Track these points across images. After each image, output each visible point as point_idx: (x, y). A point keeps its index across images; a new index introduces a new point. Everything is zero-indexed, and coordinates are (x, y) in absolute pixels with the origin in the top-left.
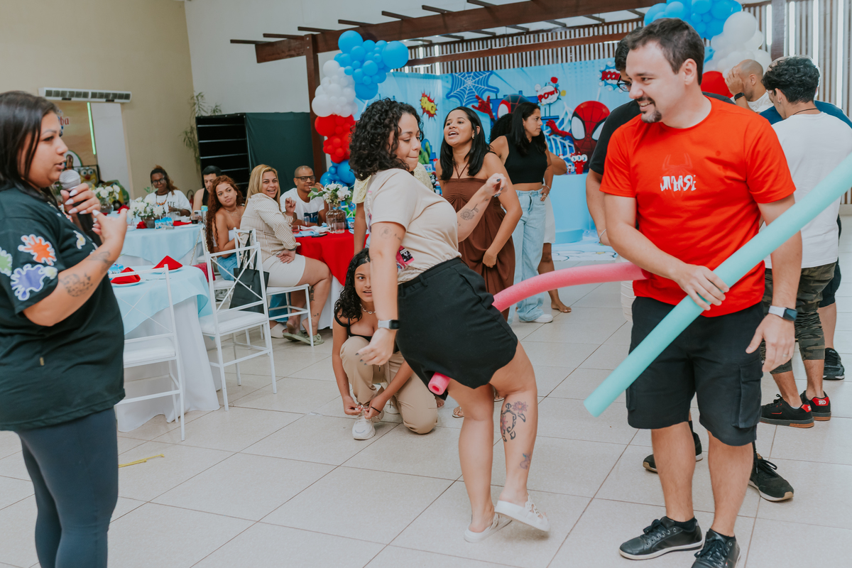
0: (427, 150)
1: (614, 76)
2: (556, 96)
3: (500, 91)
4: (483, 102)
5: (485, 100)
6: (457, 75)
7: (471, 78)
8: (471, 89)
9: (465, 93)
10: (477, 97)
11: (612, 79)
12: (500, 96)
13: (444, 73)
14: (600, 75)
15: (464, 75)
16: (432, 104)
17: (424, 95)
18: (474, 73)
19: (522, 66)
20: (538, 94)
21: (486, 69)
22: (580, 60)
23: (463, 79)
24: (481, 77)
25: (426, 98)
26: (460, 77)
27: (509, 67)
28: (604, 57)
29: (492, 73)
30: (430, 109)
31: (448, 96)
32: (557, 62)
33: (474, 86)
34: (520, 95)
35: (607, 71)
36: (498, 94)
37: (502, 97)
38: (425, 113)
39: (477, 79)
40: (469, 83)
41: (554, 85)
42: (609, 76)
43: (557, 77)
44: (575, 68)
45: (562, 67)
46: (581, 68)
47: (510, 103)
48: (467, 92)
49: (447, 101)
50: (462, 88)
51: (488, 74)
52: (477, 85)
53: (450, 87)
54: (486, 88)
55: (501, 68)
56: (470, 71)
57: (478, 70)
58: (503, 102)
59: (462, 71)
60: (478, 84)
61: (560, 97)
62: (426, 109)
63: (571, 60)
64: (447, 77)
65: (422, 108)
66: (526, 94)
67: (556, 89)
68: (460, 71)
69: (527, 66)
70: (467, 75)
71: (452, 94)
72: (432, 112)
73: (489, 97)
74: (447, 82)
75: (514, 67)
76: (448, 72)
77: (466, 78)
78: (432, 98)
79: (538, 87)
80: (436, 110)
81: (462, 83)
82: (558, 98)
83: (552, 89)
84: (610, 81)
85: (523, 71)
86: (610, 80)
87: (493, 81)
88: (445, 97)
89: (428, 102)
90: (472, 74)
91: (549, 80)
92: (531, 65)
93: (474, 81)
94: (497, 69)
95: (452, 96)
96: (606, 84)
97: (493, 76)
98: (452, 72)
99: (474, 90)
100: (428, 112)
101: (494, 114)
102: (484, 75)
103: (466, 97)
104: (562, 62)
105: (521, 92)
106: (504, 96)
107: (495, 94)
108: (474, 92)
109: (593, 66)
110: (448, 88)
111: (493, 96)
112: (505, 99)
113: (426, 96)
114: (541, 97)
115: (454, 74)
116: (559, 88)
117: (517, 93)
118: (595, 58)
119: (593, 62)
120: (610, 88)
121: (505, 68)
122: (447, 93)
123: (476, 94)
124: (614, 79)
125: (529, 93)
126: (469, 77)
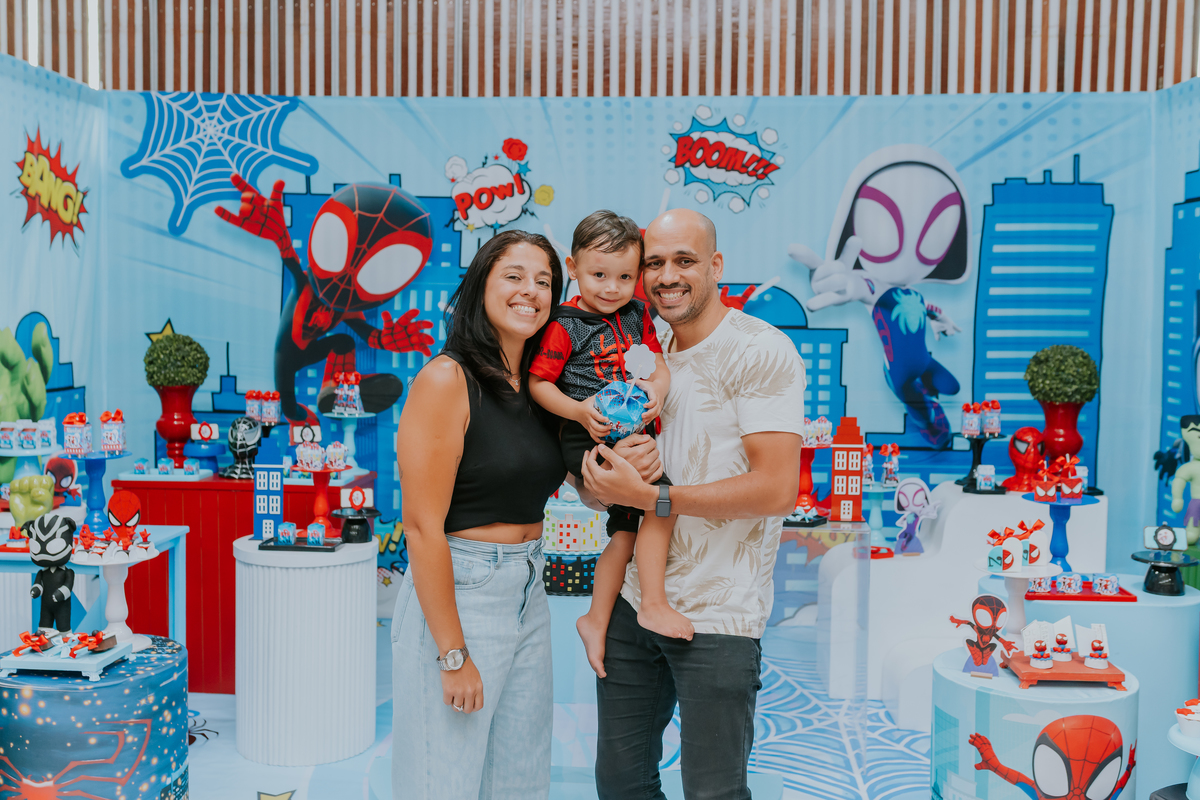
0: (37, 355)
1: (715, 156)
2: (517, 201)
3: (321, 166)
4: (258, 200)
5: (266, 192)
6: (165, 99)
7: (218, 114)
8: (219, 153)
9: (194, 164)
10: (237, 181)
11: (709, 166)
12: (321, 185)
13: (116, 85)
14: (672, 149)
15: (194, 102)
16: (68, 187)
17: (34, 148)
18: (230, 99)
19: (405, 92)
20: (457, 191)
21: (275, 89)
22: (606, 92)
23: (187, 114)
24: (255, 115)
25: (44, 162)
26: (175, 106)
27: (359, 92)
28: (685, 92)
29: (294, 103)
30: (57, 204)
31: (130, 169)
32: (528, 91)
33: (226, 144)
34: (394, 187)
35: (695, 136)
36: (312, 178)
37: (330, 190)
38: (38, 217)
39: (240, 120)
40: (211, 130)
41: (515, 166)
42: (700, 154)
43: (524, 141)
44: (589, 118)
45: (545, 108)
46: (609, 117)
47: (357, 212)
48: (200, 161)
49: (125, 183)
50: (182, 144)
51: (279, 105)
52: (237, 140)
53: (138, 137)
54: (271, 152)
55: (328, 91)
56: (214, 89)
57: (244, 90)
58: (331, 206)
59: (184, 87)
60: (243, 136)
61: (531, 207)
62: (44, 202)
63: (575, 92)
64: (127, 103)
65: (25, 192)
66: (414, 188)
67: (519, 179)
68: (177, 86)
69: (420, 93)
70: (201, 103)
71: (145, 162)
72: (67, 216)
73: (280, 186)
74: (129, 119)
75: (374, 92)
76: (131, 86)
77: (198, 114)
78: (68, 162)
79: (458, 172)
80: (82, 209)
81: (184, 128)
82: (524, 211)
83: (506, 178)
84: (702, 171)
85: (410, 111)
86: (703, 165)
87: (297, 132)
88: (119, 172)
89: (50, 176)
90: (223, 102)
91: (498, 149)
92: (435, 93)
93: (228, 125)
94: (312, 92)
95: (145, 170)
96: (689, 180)
97: (299, 112)
98: (147, 85)
99: (226, 157)
100: (50, 214)
101: (297, 244)
102: (267, 110)
103: (195, 176)
104: (544, 93)
105: (396, 178)
106: (336, 186)
107: (302, 177)
108: (225, 164)
109: (650, 118)
110: (130, 142)
111: (295, 183)
112: (337, 196)
113: (46, 153)
114: (465, 202)
115: (154, 92)
116: (528, 177)
117: (382, 180)
118: (654, 92)
119: (649, 105)
120: (702, 193)
121: (343, 92)
122: (125, 156)
123: (234, 171)
124: (718, 165)
125: (420, 184)
126: (211, 109)
